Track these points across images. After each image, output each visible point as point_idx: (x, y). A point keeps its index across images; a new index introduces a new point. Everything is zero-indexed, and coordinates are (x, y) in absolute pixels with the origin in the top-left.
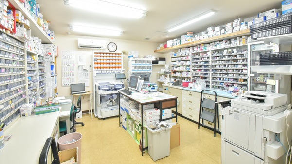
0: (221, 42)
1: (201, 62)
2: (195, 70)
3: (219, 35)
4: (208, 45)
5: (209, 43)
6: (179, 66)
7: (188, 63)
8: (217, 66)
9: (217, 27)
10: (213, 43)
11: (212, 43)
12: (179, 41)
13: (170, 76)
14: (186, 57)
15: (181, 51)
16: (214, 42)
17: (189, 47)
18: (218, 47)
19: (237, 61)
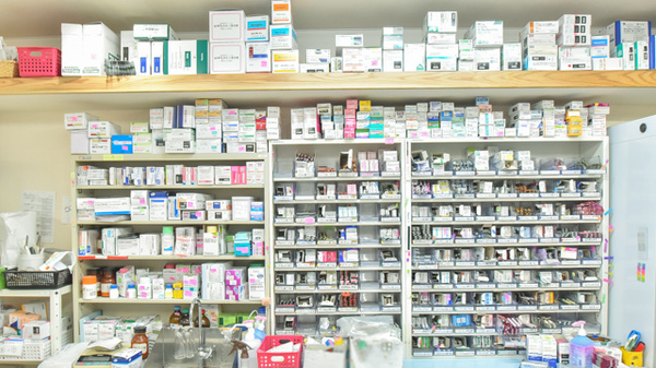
0: (469, 110)
1: (335, 207)
2: (292, 254)
3: (494, 67)
4: (390, 111)
5: (399, 105)
6: (156, 229)
7: (242, 210)
8: (437, 233)
9: (490, 24)
10: (422, 107)
11: (413, 102)
12: (191, 45)
13: (67, 301)
14: (226, 171)
15: (189, 120)
16: (428, 101)
17: (261, 105)
18: (448, 133)
19: (533, 208)
